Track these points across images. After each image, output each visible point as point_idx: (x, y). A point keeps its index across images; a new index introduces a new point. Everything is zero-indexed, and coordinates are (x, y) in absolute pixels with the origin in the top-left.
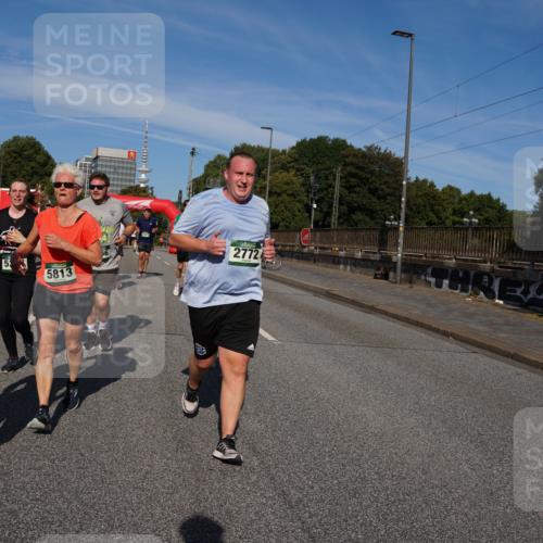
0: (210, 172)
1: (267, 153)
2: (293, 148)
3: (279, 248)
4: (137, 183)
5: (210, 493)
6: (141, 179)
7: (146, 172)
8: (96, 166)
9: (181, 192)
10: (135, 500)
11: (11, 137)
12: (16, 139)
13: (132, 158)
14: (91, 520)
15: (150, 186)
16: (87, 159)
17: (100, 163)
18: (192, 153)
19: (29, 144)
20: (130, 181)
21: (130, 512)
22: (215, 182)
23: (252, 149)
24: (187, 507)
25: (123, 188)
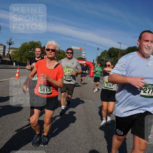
0: (103, 55)
1: (119, 51)
2: (127, 49)
4: (82, 57)
5: (96, 145)
7: (84, 54)
9: (94, 60)
13: (81, 50)
15: (85, 57)
18: (98, 49)
20: (80, 56)
21: (73, 148)
22: (104, 58)
23: (115, 49)
24: (89, 148)
25: (78, 58)
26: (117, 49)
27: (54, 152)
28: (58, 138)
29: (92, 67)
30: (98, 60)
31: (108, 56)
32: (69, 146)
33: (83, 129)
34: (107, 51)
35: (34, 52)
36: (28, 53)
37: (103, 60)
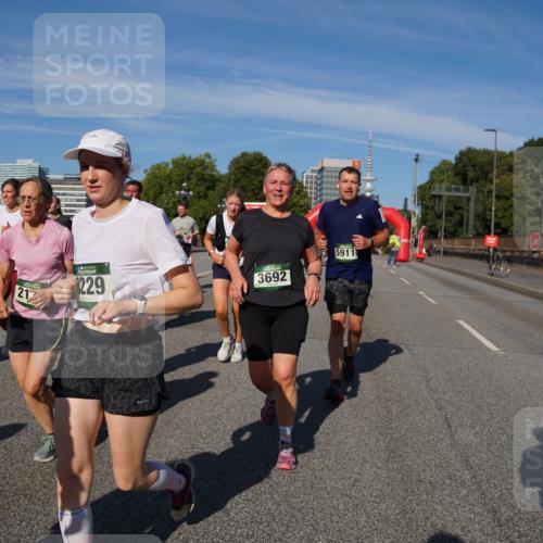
0: (436, 178)
1: (493, 157)
3: (508, 254)
4: (362, 192)
6: (367, 188)
7: (371, 181)
8: (322, 177)
9: (406, 200)
10: (341, 507)
11: (239, 154)
12: (244, 155)
14: (297, 522)
15: (376, 194)
16: (313, 171)
17: (325, 174)
18: (416, 160)
19: (256, 159)
21: (336, 518)
22: (440, 188)
23: (478, 152)
24: (393, 517)
26: (487, 152)
27: (270, 536)
28: (284, 489)
29: (402, 225)
31: (457, 179)
32: (320, 512)
33: (371, 451)
34: (451, 164)
35: (191, 193)
36: (173, 199)
37: (440, 197)
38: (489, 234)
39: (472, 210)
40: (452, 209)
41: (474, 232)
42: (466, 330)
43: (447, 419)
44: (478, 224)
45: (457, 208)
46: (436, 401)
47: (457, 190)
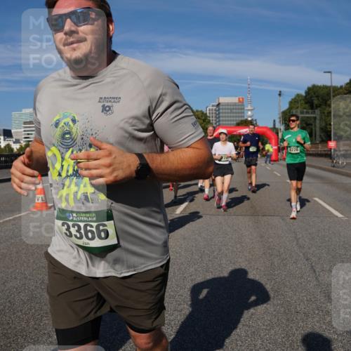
0: (293, 105)
1: (330, 90)
2: (347, 84)
4: (246, 118)
6: (249, 115)
7: (251, 110)
8: (219, 110)
9: (274, 121)
13: (241, 102)
15: (254, 118)
16: (213, 106)
17: (221, 107)
18: (280, 95)
20: (241, 117)
22: (297, 112)
23: (320, 87)
25: (238, 122)
26: (325, 87)
29: (273, 137)
30: (285, 121)
31: (307, 106)
34: (301, 96)
38: (330, 140)
39: (318, 125)
40: (305, 125)
41: (320, 139)
42: (321, 205)
43: (312, 267)
44: (322, 135)
45: (308, 125)
46: (304, 254)
47: (307, 113)
